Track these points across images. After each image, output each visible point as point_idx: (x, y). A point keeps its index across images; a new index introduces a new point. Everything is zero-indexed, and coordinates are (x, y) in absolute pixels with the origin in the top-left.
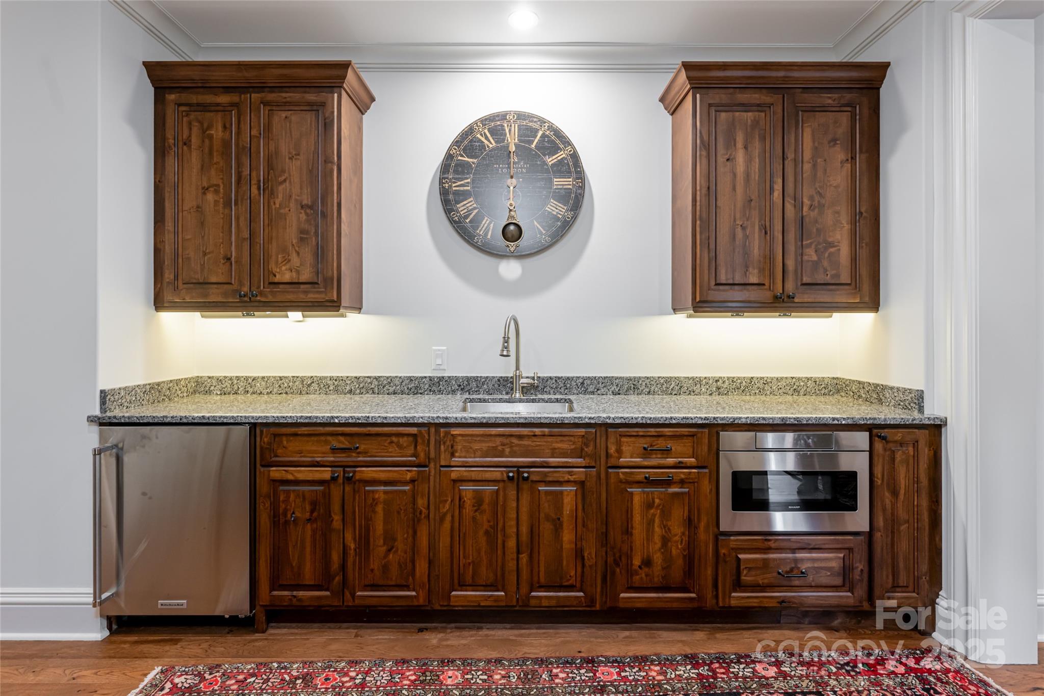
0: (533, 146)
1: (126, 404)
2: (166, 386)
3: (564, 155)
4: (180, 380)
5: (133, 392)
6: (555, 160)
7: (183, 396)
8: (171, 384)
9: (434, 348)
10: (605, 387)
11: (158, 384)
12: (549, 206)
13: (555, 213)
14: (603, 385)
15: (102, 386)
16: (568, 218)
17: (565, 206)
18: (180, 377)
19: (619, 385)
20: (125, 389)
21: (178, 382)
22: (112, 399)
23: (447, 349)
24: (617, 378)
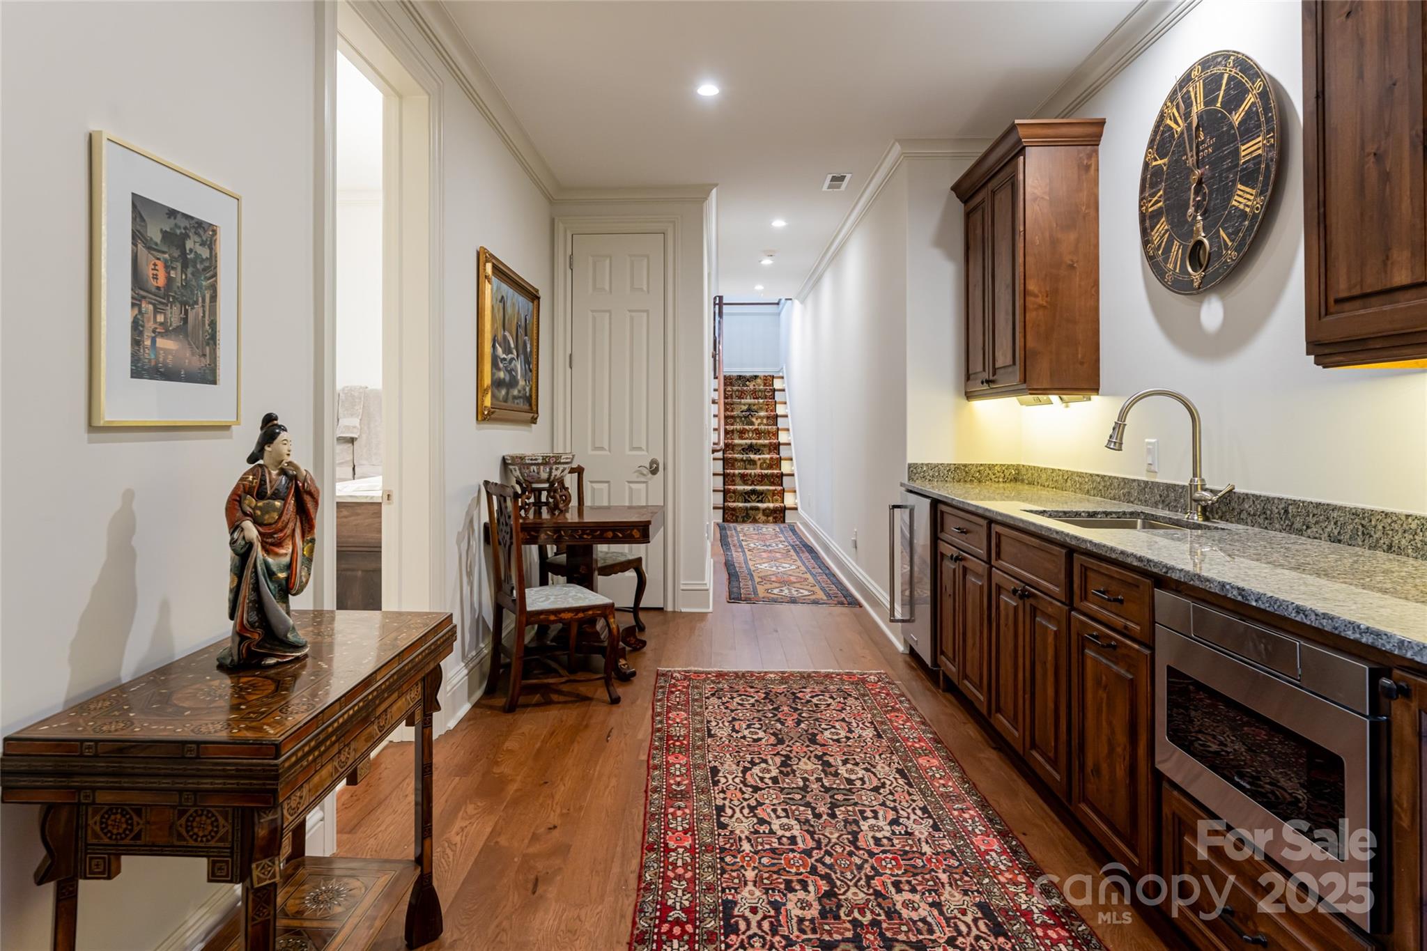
0: (1219, 105)
1: (928, 477)
2: (974, 469)
3: (1252, 100)
4: (994, 466)
5: (937, 469)
6: (1243, 114)
7: (999, 482)
8: (982, 468)
9: (1147, 440)
10: (1317, 523)
11: (965, 466)
12: (1236, 197)
13: (1241, 207)
14: (1315, 519)
15: (910, 460)
16: (1257, 209)
17: (1253, 189)
18: (995, 463)
19: (1339, 523)
20: (927, 465)
21: (991, 467)
22: (915, 471)
23: (1158, 442)
24: (1335, 508)
